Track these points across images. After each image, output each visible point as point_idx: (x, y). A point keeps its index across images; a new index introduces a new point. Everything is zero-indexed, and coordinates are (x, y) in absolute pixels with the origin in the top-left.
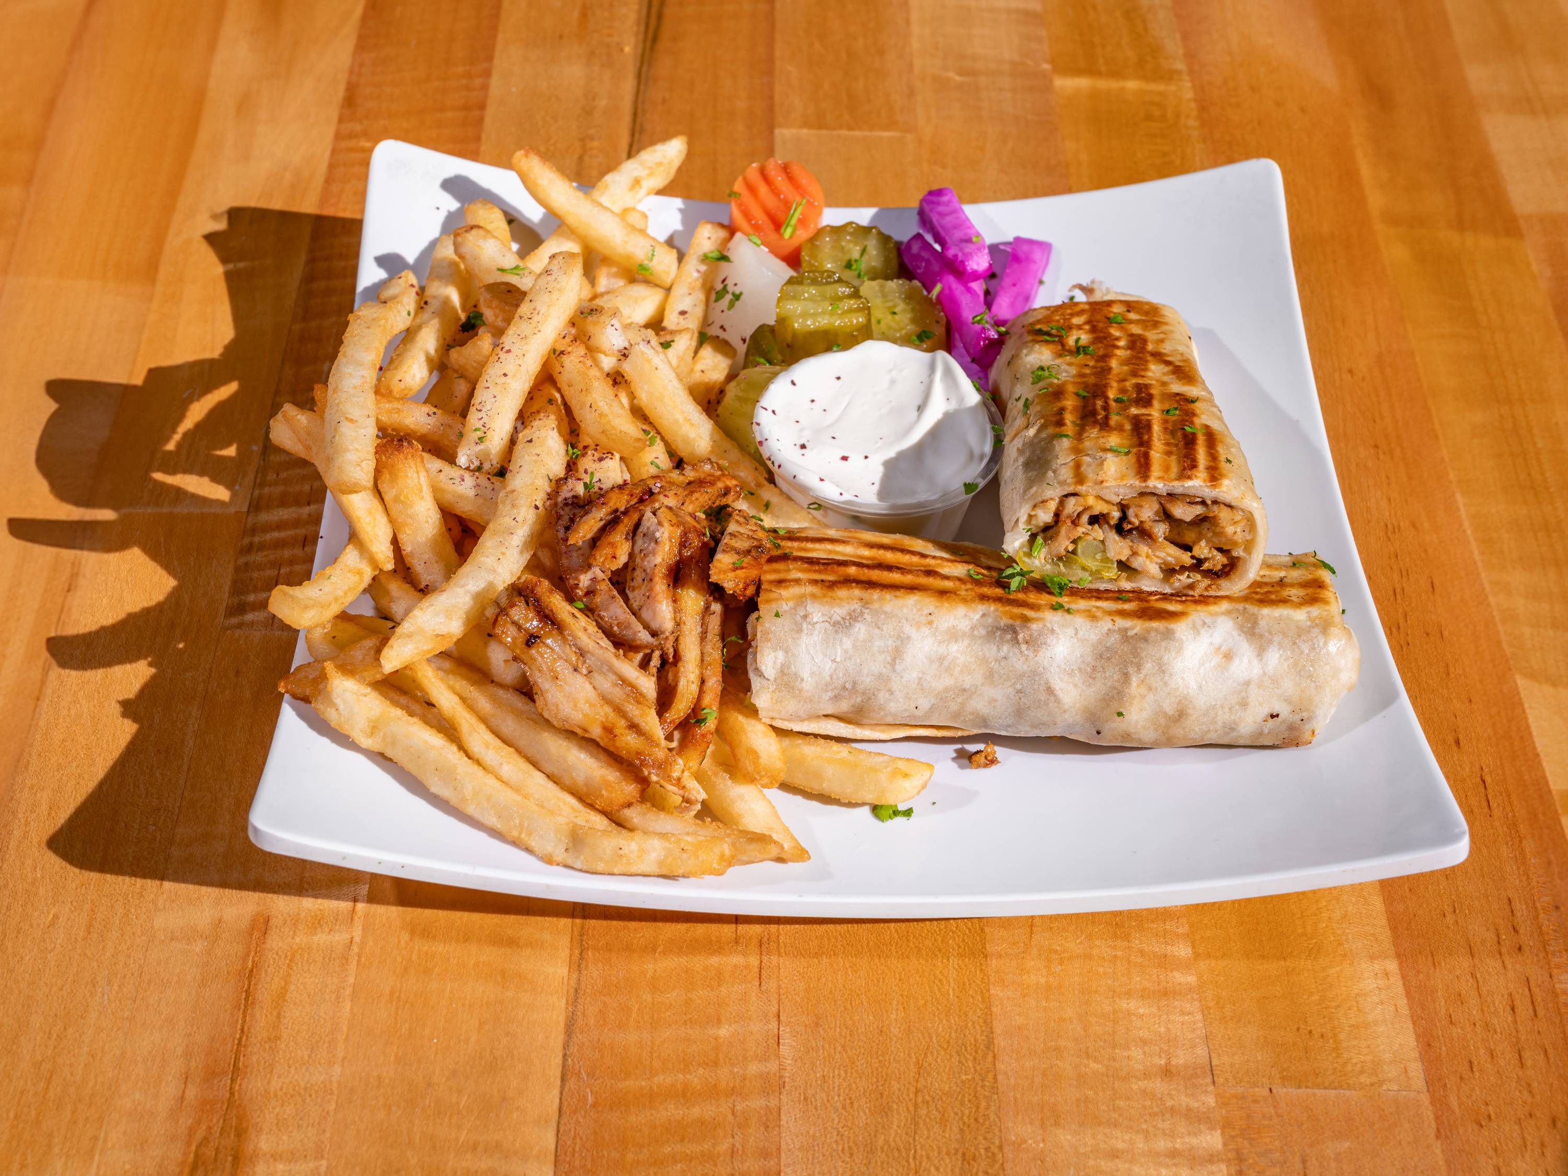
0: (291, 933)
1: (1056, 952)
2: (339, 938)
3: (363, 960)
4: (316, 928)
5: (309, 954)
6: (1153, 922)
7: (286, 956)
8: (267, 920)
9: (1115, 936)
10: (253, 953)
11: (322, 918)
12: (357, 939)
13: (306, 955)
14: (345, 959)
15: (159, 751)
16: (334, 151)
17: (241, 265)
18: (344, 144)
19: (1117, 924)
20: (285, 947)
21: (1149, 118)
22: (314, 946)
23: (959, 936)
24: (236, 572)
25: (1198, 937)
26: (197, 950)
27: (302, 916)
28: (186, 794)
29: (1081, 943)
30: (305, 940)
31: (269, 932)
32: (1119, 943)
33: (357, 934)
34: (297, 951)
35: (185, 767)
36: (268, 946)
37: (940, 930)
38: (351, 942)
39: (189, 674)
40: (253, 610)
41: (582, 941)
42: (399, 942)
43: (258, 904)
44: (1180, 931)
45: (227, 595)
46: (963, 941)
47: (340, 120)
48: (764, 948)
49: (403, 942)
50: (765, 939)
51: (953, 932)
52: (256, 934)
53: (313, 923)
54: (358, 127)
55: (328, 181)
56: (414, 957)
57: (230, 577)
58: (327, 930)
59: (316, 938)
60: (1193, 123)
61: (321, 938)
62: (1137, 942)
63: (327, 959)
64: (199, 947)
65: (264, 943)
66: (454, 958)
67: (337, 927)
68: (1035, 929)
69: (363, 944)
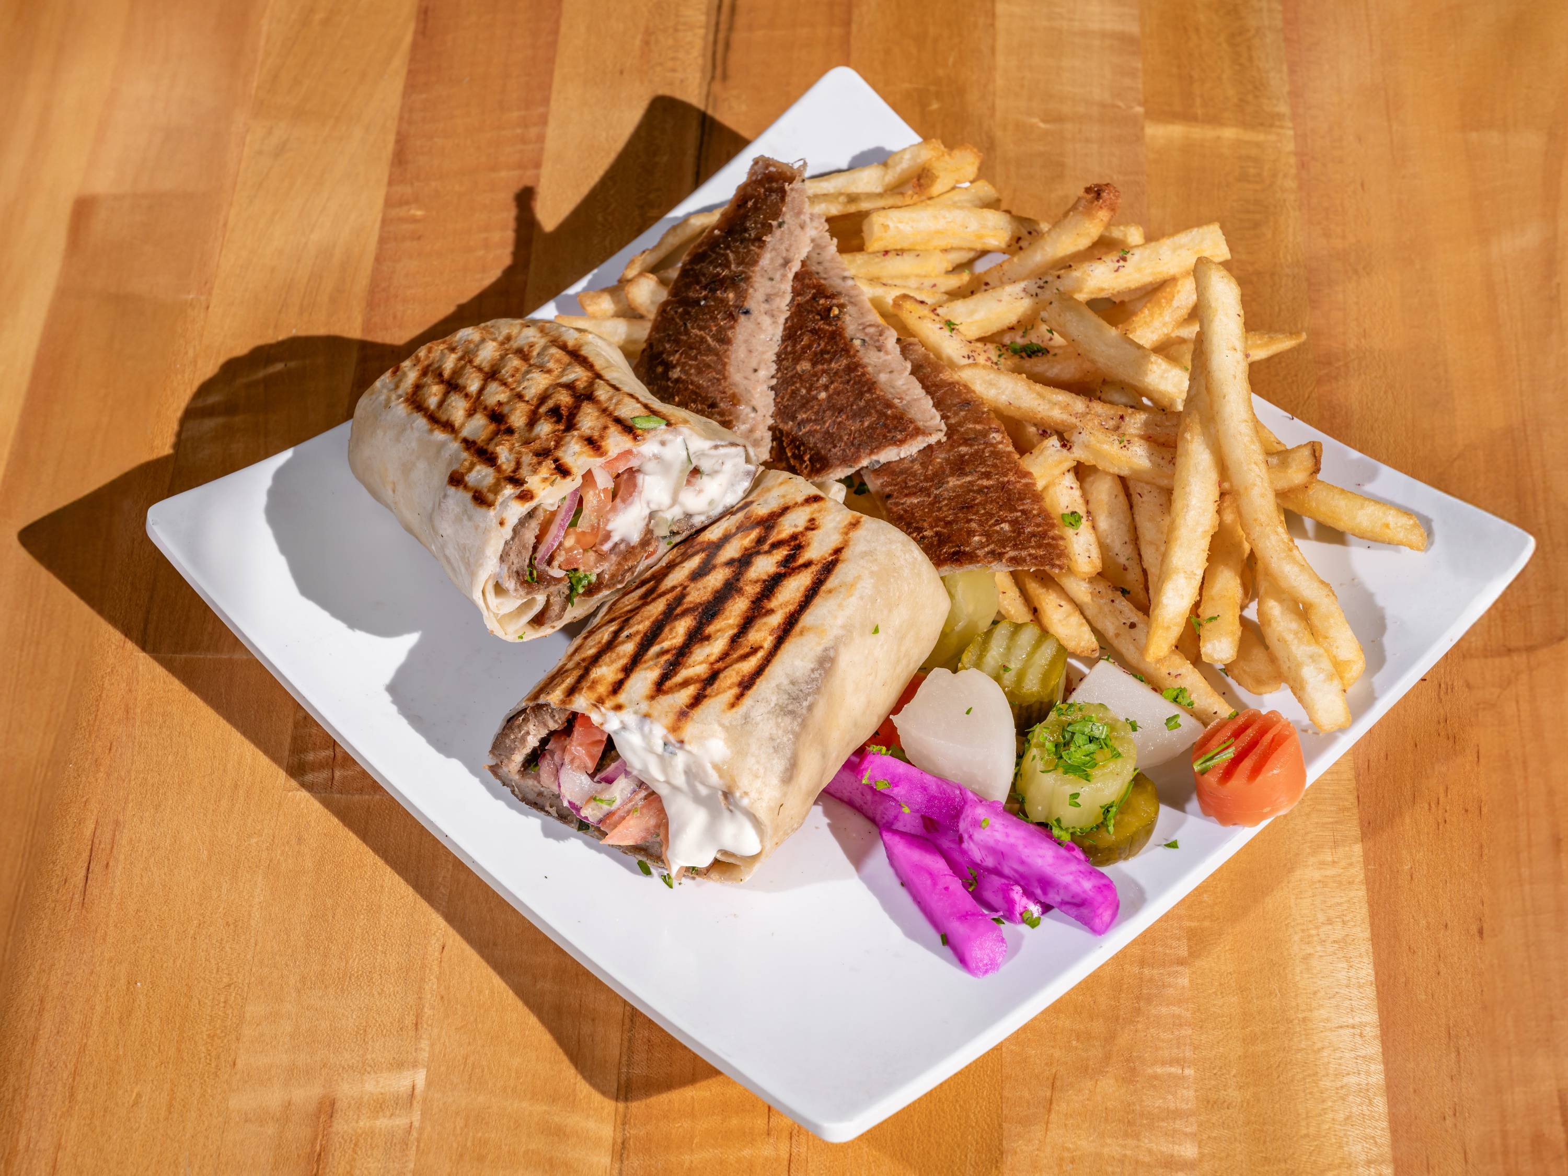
0: (355, 1117)
1: (1068, 1150)
2: (400, 1122)
3: (422, 1145)
4: (378, 1112)
5: (372, 1138)
6: (1163, 1120)
7: (351, 1141)
8: (333, 1104)
9: (1126, 1135)
10: (320, 1137)
11: (384, 1102)
12: (416, 1124)
13: (369, 1139)
14: (405, 1144)
15: (228, 924)
16: (384, 222)
17: (292, 364)
18: (395, 212)
19: (1129, 1122)
20: (350, 1131)
21: (1243, 178)
22: (377, 1131)
23: (978, 1132)
24: (295, 727)
25: (1205, 1136)
26: (270, 1132)
27: (365, 1100)
28: (254, 970)
29: (1093, 1141)
30: (368, 1124)
31: (334, 1115)
32: (1131, 1142)
33: (416, 1118)
34: (361, 1135)
35: (253, 941)
36: (334, 1129)
37: (960, 1125)
38: (411, 1127)
39: (254, 840)
40: (312, 770)
41: (624, 1130)
42: (455, 1128)
43: (324, 1086)
44: (1188, 1130)
45: (287, 753)
46: (982, 1137)
47: (390, 183)
48: (794, 1140)
49: (458, 1128)
50: (795, 1131)
51: (973, 1127)
52: (323, 1118)
53: (376, 1107)
54: (408, 190)
55: (378, 259)
56: (469, 1144)
57: (290, 732)
58: (388, 1114)
59: (378, 1123)
60: (1291, 184)
61: (383, 1123)
62: (1147, 1141)
63: (388, 1144)
64: (270, 1130)
65: (330, 1126)
66: (506, 1145)
67: (398, 1112)
68: (1050, 1126)
69: (421, 1130)
